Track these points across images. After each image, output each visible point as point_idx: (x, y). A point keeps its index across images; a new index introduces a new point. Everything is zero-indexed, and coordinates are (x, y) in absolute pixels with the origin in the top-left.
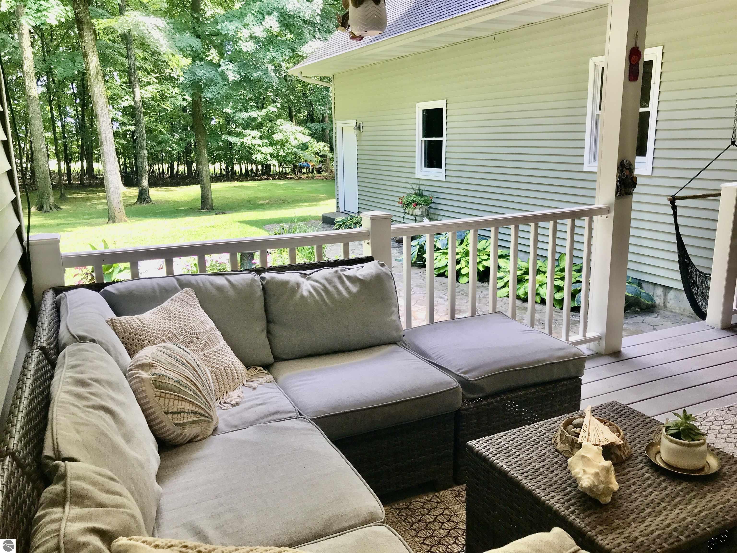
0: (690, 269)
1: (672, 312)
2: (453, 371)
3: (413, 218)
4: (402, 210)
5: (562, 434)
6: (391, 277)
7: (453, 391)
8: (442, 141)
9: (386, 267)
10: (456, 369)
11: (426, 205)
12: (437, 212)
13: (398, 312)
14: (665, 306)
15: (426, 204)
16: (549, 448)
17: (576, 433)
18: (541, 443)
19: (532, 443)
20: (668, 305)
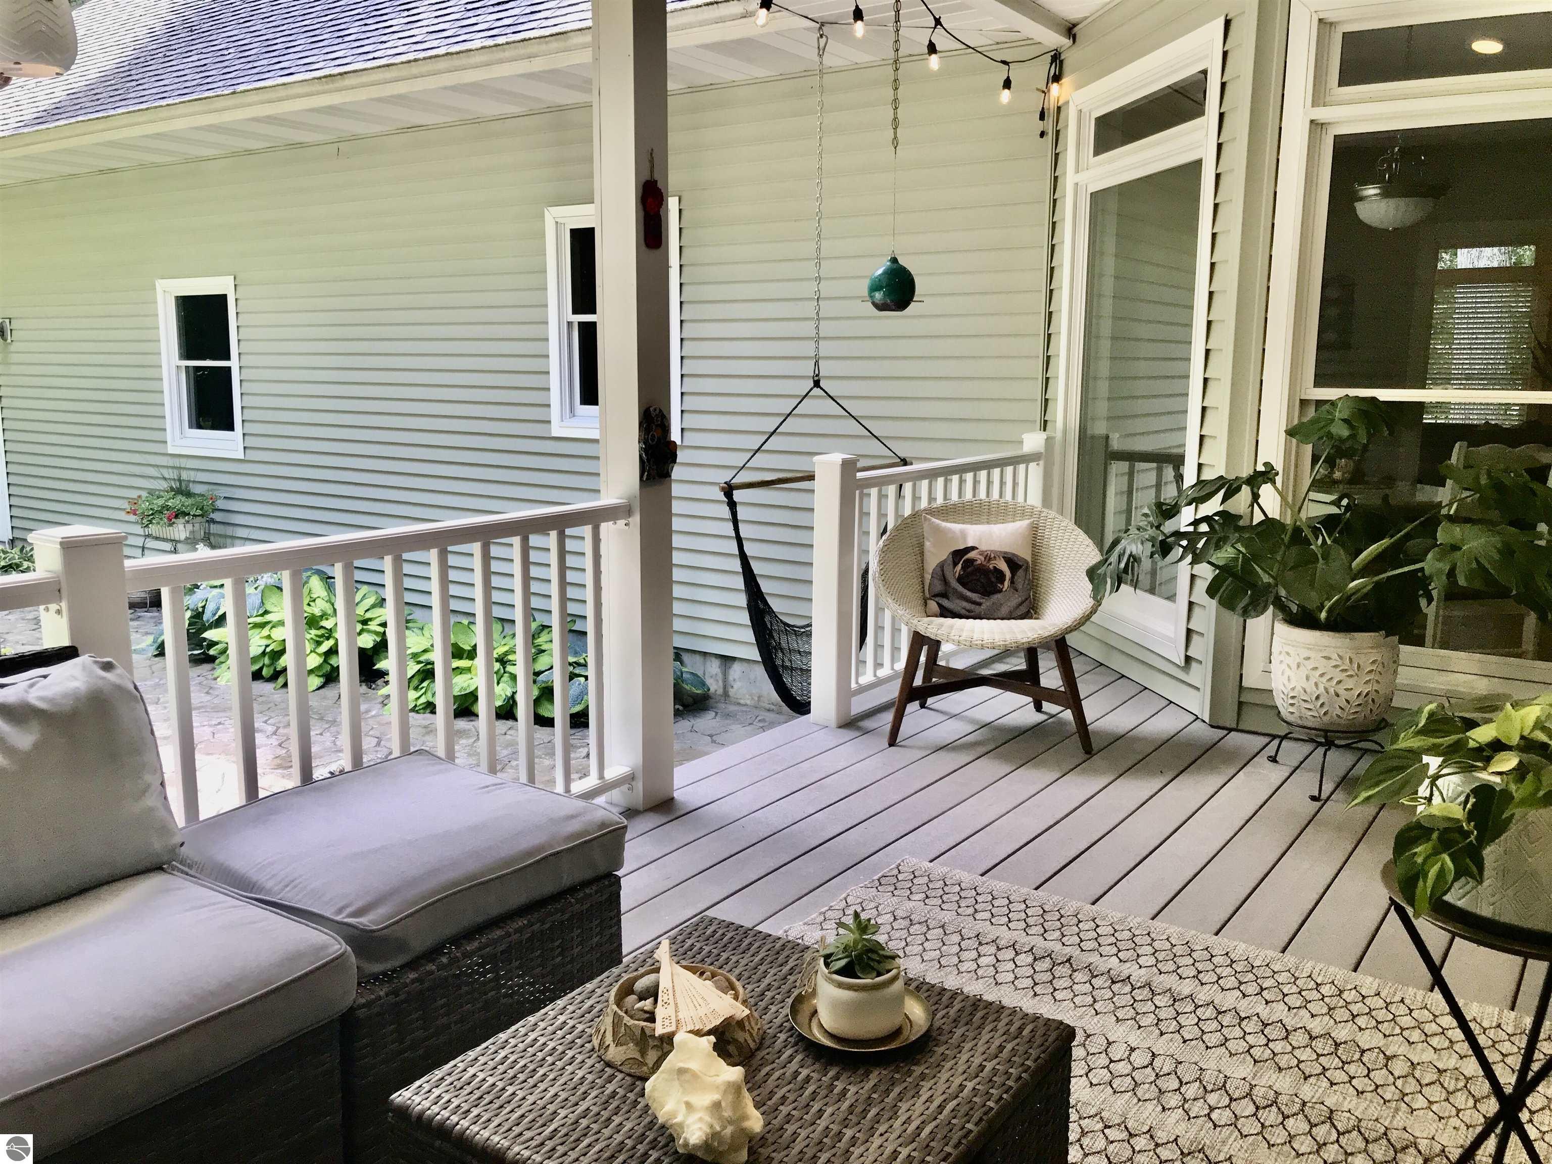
0: (767, 619)
1: (739, 704)
2: (328, 914)
3: (168, 546)
4: (138, 530)
5: (617, 1023)
6: (135, 696)
7: (335, 964)
8: (229, 368)
9: (119, 670)
10: (333, 909)
11: (202, 516)
12: (229, 531)
13: (162, 784)
14: (726, 694)
15: (199, 512)
16: (589, 1062)
17: (646, 1012)
18: (570, 1053)
19: (550, 1059)
20: (732, 692)
